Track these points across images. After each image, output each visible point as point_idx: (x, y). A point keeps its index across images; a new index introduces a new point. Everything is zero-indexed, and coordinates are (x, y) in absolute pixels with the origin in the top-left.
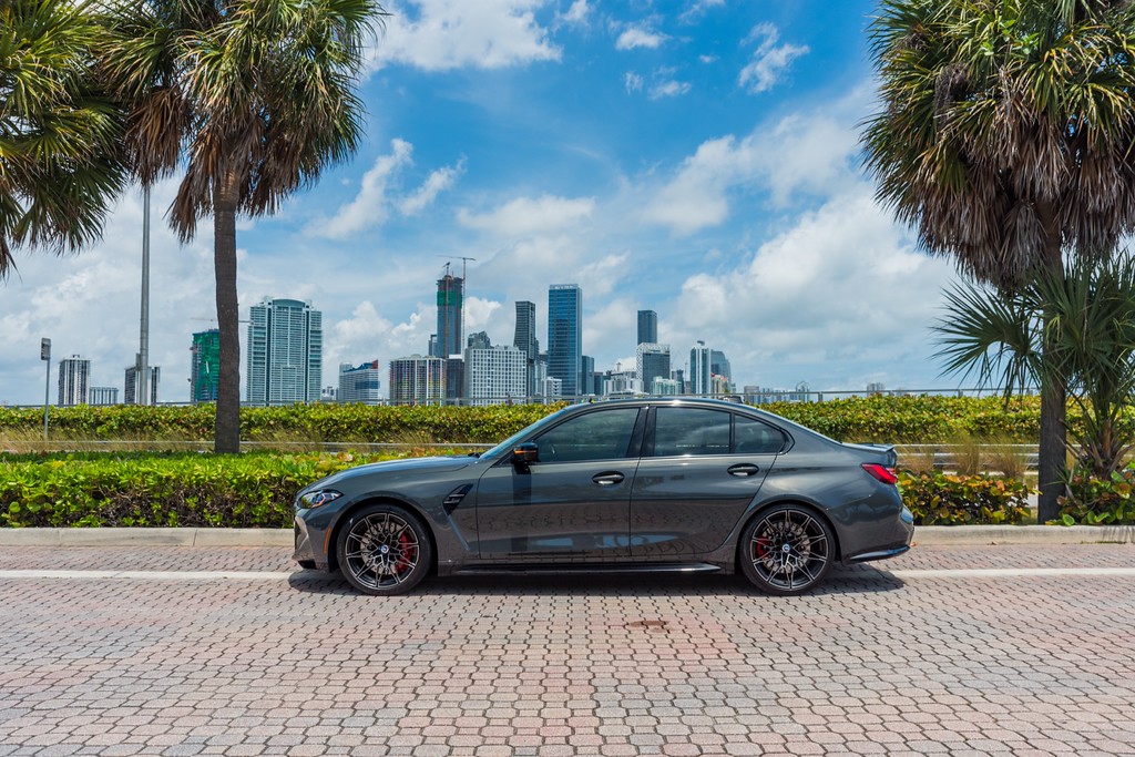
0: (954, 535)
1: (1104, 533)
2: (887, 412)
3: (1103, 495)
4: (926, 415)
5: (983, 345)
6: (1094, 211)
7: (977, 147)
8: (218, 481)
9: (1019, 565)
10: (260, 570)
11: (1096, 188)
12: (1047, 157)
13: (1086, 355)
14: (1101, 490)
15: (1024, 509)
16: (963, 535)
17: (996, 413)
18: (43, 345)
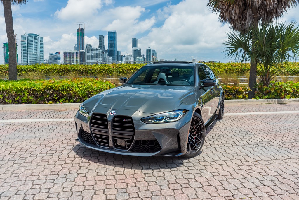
0: (229, 102)
1: (267, 101)
3: (267, 91)
5: (236, 49)
6: (269, 11)
8: (10, 89)
9: (248, 111)
10: (25, 118)
11: (270, 4)
13: (263, 52)
14: (266, 89)
15: (247, 95)
16: (231, 102)
17: (230, 67)
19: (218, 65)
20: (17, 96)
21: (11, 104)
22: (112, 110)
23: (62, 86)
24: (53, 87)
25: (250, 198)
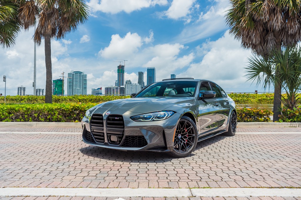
0: (249, 125)
1: (291, 124)
2: (235, 98)
4: (245, 98)
5: (258, 73)
6: (291, 34)
7: (257, 16)
8: (43, 109)
9: (266, 131)
10: (52, 132)
11: (291, 27)
12: (277, 18)
13: (287, 75)
14: (290, 113)
15: (269, 118)
16: (251, 125)
18: (4, 78)
19: (252, 95)
20: (49, 115)
21: (43, 122)
22: (108, 111)
23: (87, 107)
24: (80, 107)
25: (216, 181)
